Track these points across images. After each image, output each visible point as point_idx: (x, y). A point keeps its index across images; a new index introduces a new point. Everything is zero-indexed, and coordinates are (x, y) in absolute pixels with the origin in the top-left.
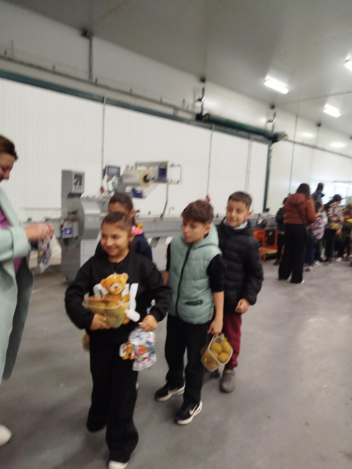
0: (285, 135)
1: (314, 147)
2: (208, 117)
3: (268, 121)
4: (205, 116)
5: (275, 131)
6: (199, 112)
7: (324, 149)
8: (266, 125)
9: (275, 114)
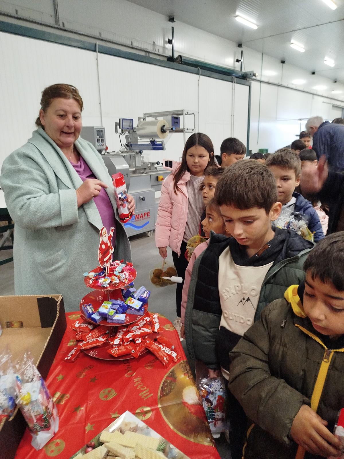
0: (254, 75)
2: (180, 59)
3: (236, 60)
4: (177, 58)
5: (243, 71)
6: (171, 55)
7: (288, 86)
8: (234, 64)
9: (242, 52)
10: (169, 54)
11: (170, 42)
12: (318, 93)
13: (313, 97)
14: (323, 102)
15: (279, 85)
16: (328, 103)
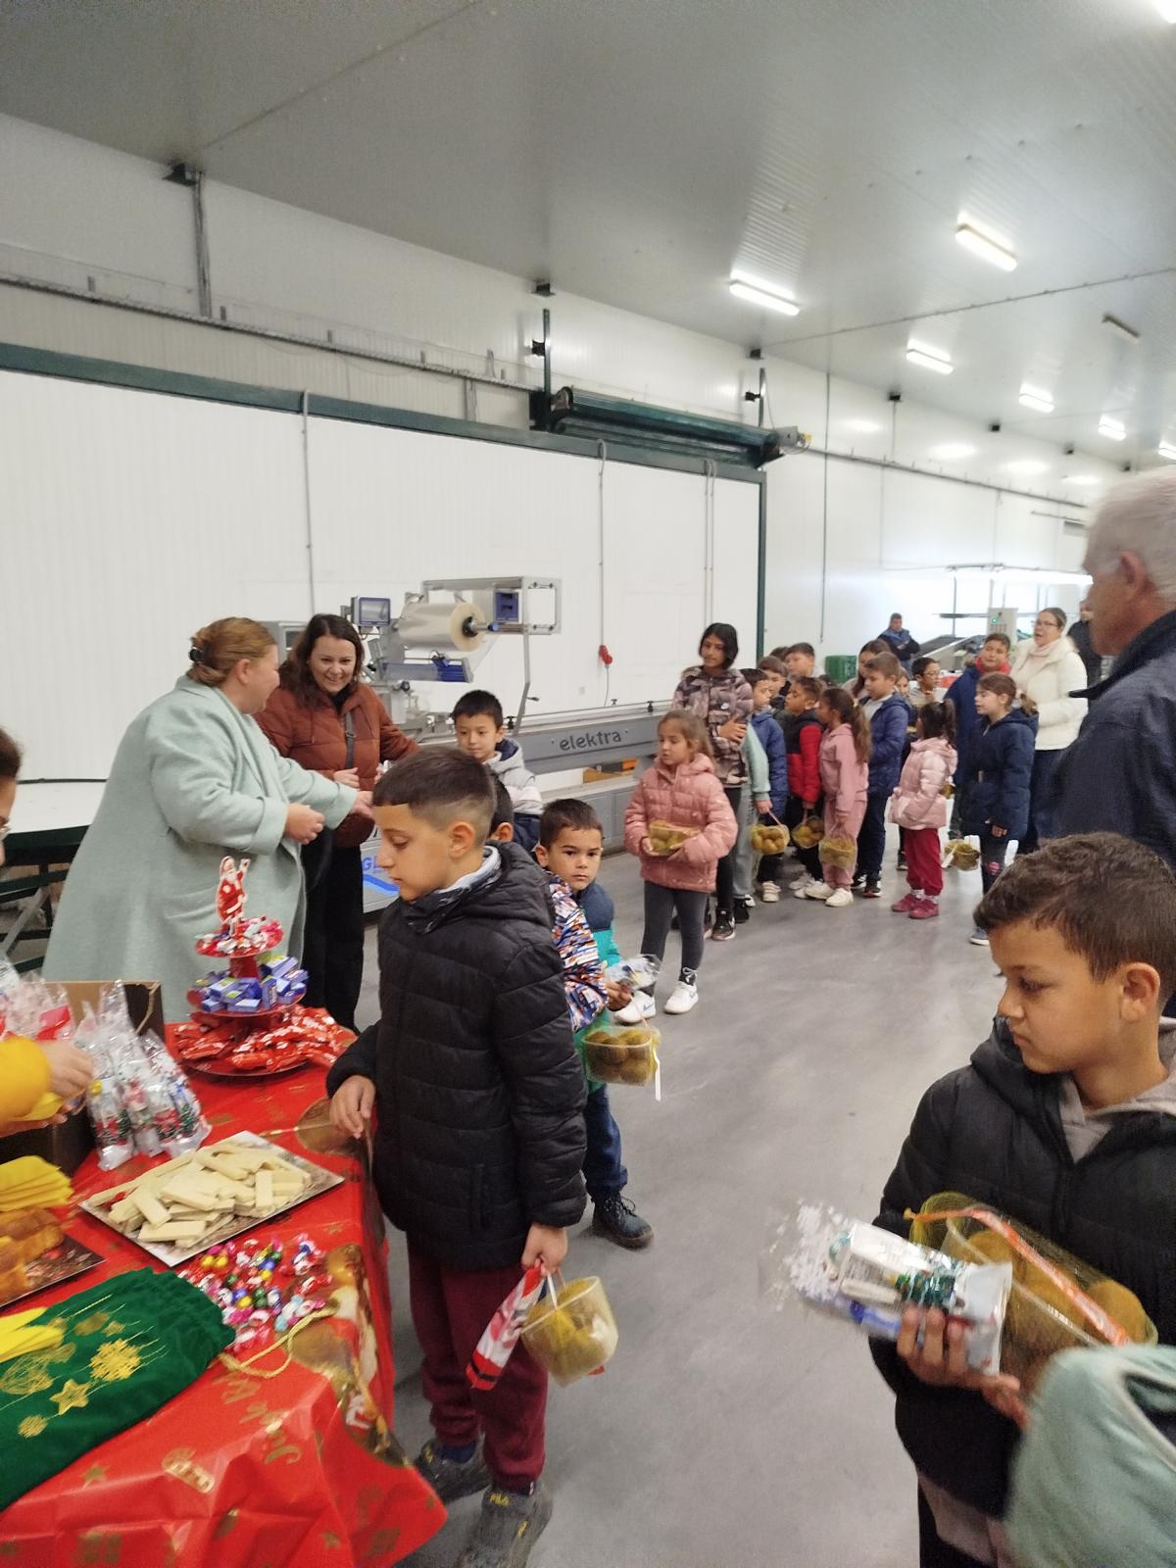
0: (800, 438)
1: (885, 465)
2: (567, 399)
3: (744, 394)
4: (559, 395)
5: (767, 425)
6: (541, 384)
7: (917, 467)
8: (740, 407)
9: (762, 372)
10: (536, 382)
11: (539, 349)
12: (1016, 487)
13: (999, 498)
14: (1033, 513)
15: (886, 463)
16: (1049, 515)
